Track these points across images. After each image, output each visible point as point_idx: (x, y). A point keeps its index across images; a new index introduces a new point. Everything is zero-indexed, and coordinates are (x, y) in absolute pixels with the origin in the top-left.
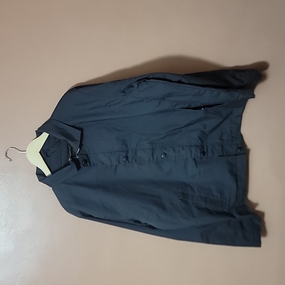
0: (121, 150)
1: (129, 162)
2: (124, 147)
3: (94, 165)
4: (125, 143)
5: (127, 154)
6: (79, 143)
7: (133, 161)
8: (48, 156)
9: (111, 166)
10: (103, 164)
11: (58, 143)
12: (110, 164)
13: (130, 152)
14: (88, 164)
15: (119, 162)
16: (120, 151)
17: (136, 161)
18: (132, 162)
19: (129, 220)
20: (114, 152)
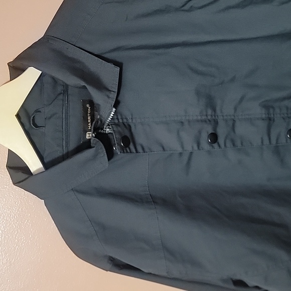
0: (204, 118)
1: (219, 146)
2: (210, 112)
3: (143, 149)
4: (211, 103)
5: (215, 128)
6: (114, 96)
7: (229, 144)
8: (36, 126)
9: (181, 154)
10: (164, 149)
11: (61, 97)
12: (180, 150)
13: (221, 123)
14: (131, 146)
15: (199, 144)
16: (202, 121)
17: (234, 145)
18: (225, 145)
19: (224, 281)
20: (189, 121)
